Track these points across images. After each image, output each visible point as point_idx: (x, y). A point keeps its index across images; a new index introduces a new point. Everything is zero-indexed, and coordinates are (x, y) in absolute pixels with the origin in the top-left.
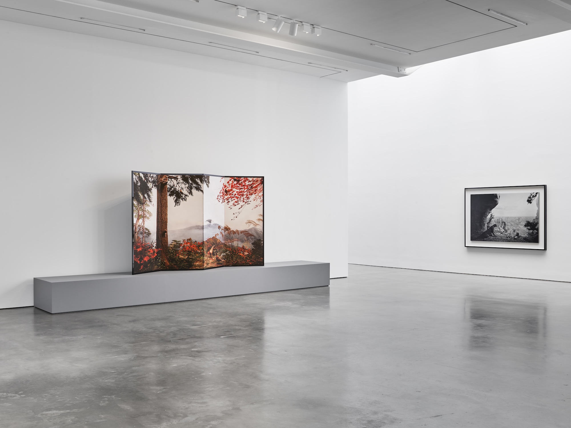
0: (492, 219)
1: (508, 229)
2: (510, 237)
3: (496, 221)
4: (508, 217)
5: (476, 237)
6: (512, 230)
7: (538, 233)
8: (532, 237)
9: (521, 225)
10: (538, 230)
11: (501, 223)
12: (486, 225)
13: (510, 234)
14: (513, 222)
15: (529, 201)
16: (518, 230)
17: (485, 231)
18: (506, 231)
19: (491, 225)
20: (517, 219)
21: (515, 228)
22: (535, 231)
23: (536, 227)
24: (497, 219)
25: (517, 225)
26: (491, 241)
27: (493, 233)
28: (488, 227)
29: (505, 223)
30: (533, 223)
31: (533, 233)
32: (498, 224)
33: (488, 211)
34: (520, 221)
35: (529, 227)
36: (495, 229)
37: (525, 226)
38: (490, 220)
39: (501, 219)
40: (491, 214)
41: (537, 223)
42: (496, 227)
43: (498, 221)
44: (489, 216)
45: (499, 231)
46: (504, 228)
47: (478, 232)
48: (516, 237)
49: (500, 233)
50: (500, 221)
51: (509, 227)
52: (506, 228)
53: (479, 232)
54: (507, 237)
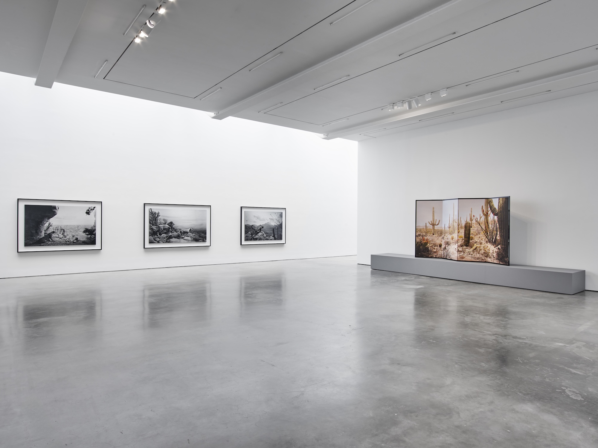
0: (50, 227)
1: (67, 235)
2: (69, 241)
3: (55, 228)
4: (67, 226)
5: (32, 243)
6: (71, 236)
7: (95, 237)
8: (90, 240)
9: (80, 231)
10: (95, 235)
11: (60, 230)
12: (43, 232)
13: (69, 239)
14: (72, 229)
15: (88, 213)
16: (77, 235)
17: (42, 237)
18: (65, 237)
19: (48, 232)
20: (76, 226)
21: (74, 234)
22: (93, 236)
23: (94, 233)
24: (56, 227)
25: (77, 231)
26: (49, 245)
27: (51, 239)
28: (45, 234)
29: (64, 230)
30: (91, 230)
31: (91, 237)
32: (57, 231)
33: (45, 220)
34: (79, 228)
35: (87, 233)
36: (53, 235)
37: (84, 232)
38: (48, 228)
39: (60, 227)
40: (49, 223)
41: (95, 230)
42: (55, 234)
43: (57, 229)
44: (47, 224)
45: (58, 237)
46: (63, 234)
47: (33, 239)
48: (75, 241)
49: (58, 239)
50: (59, 229)
51: (68, 233)
52: (65, 234)
53: (35, 238)
54: (66, 242)
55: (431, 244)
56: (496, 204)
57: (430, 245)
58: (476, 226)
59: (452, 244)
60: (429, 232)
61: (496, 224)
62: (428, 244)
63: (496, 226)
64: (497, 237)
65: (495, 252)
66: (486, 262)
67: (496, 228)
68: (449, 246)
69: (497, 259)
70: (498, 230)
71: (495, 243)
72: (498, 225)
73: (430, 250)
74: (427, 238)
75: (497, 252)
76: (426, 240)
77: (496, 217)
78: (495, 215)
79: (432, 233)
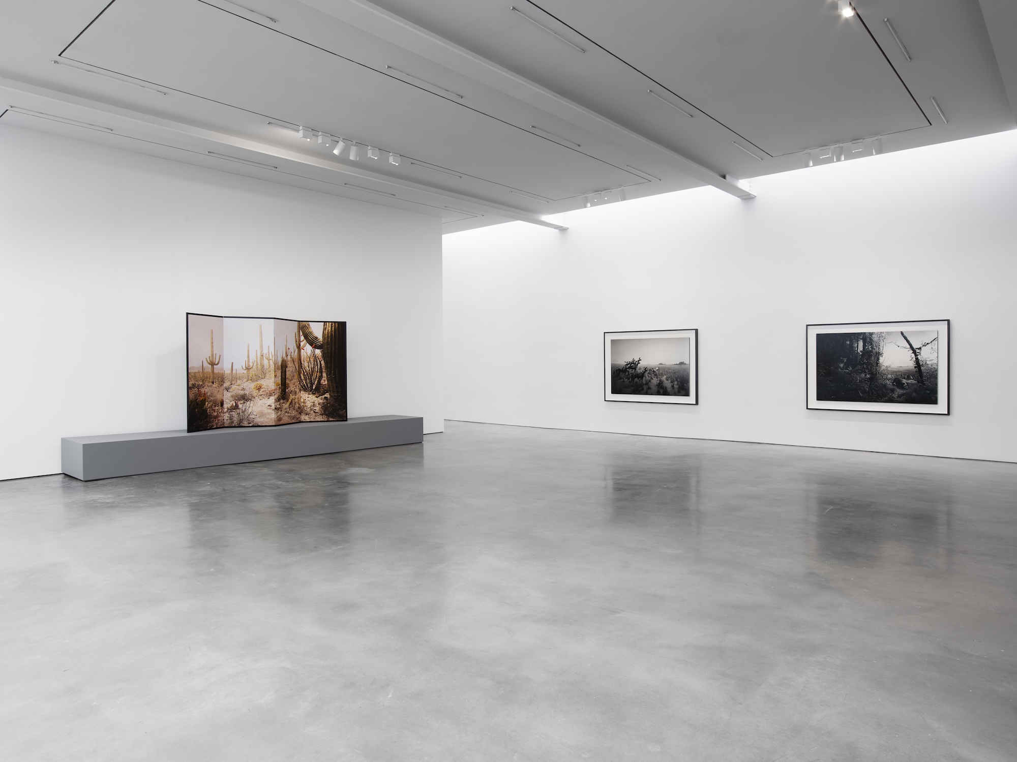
55: (210, 401)
56: (318, 331)
57: (209, 405)
58: (291, 366)
59: (257, 398)
60: (207, 378)
61: (318, 361)
62: (207, 403)
63: (319, 365)
64: (322, 381)
65: (319, 404)
66: (300, 422)
67: (319, 367)
68: (248, 402)
69: (322, 415)
70: (324, 370)
71: (317, 390)
72: (323, 362)
73: (209, 414)
74: (205, 391)
75: (323, 403)
76: (203, 395)
77: (318, 352)
78: (316, 347)
79: (211, 380)
